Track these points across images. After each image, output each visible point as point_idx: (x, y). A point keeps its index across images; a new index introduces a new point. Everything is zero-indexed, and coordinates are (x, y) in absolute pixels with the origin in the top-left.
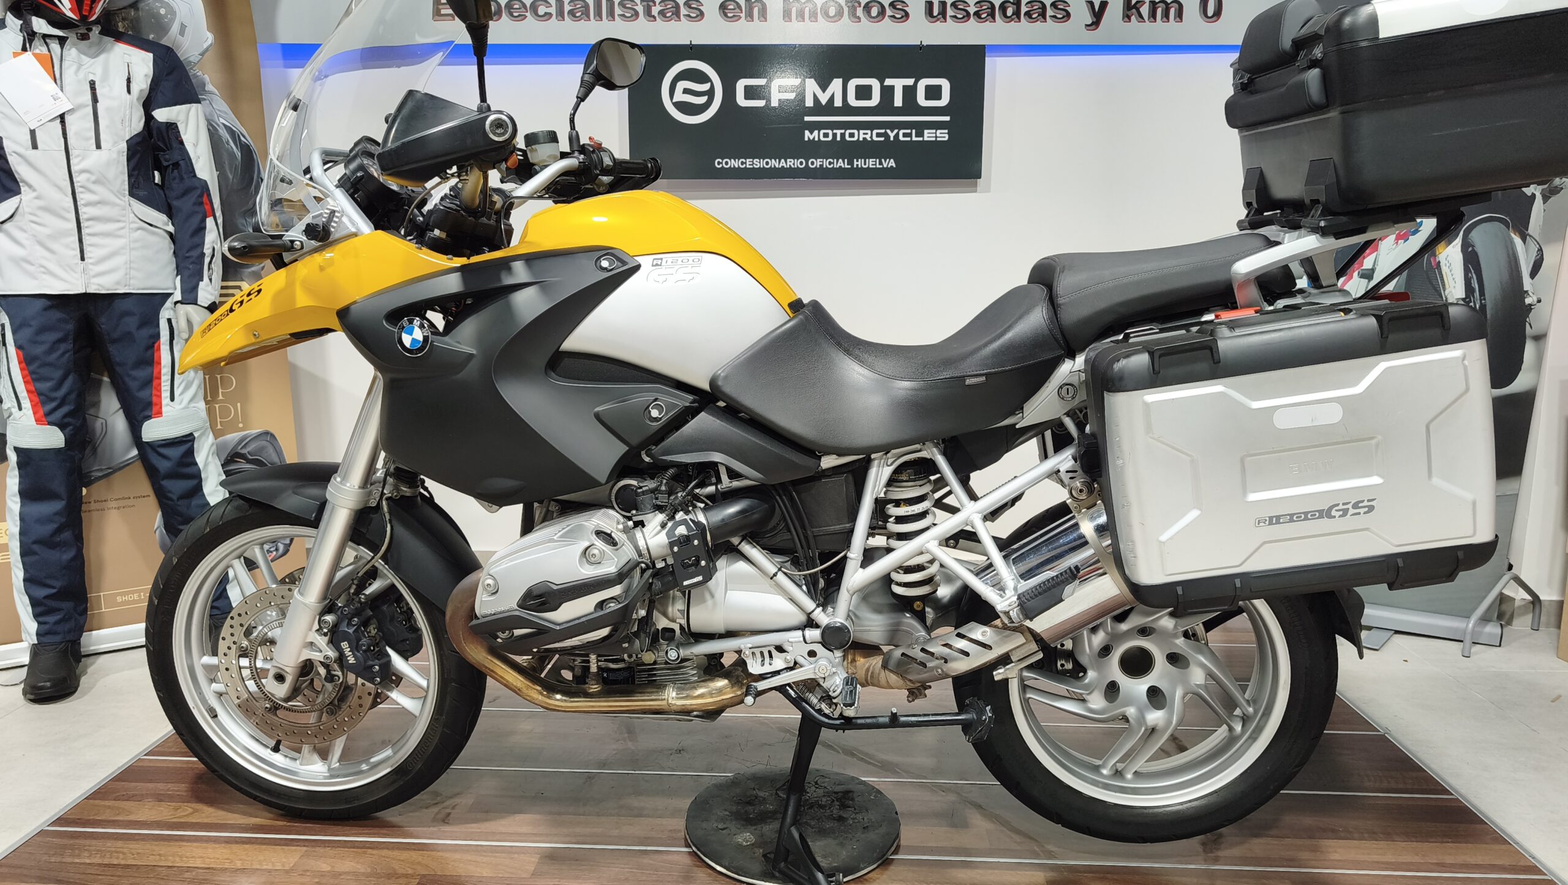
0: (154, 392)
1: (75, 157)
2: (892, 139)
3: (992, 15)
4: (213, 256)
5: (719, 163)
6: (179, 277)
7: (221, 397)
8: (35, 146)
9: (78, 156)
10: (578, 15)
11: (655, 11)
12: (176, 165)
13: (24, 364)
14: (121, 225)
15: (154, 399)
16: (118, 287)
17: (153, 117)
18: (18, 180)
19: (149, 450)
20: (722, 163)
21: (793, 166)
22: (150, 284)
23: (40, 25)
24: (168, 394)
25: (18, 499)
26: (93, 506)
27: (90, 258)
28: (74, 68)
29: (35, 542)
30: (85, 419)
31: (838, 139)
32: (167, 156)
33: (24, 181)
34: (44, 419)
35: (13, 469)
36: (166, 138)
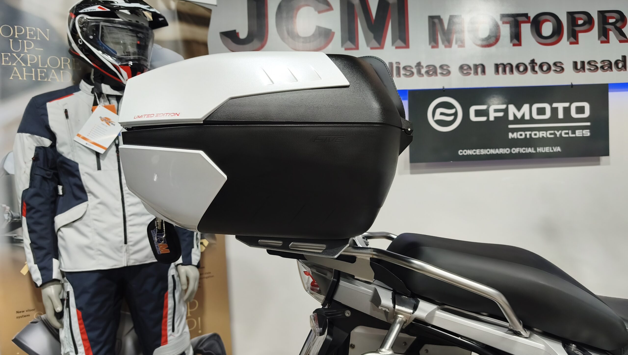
0: (163, 327)
2: (558, 136)
3: (610, 68)
5: (461, 152)
8: (99, 168)
11: (423, 71)
13: (81, 321)
15: (163, 332)
18: (87, 191)
20: (462, 152)
21: (502, 153)
23: (106, 89)
24: (171, 327)
27: (131, 241)
31: (528, 136)
33: (90, 192)
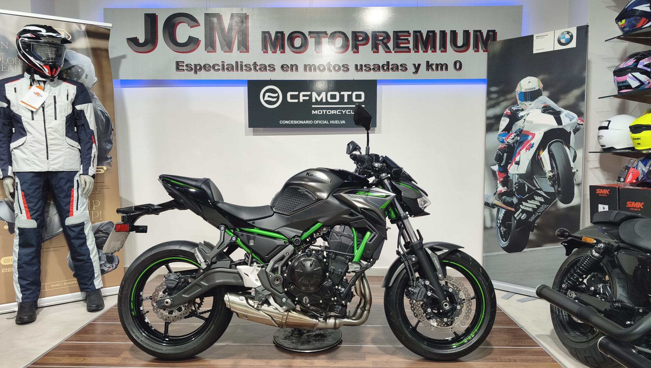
0: (71, 207)
1: (47, 123)
2: (344, 113)
3: (379, 69)
4: (94, 157)
6: (82, 165)
7: (94, 209)
8: (33, 119)
9: (48, 122)
10: (230, 69)
11: (258, 68)
12: (83, 125)
13: (24, 197)
14: (62, 146)
15: (71, 209)
16: (60, 169)
17: (75, 108)
18: (26, 131)
19: (67, 228)
20: (282, 122)
21: (308, 123)
22: (71, 168)
23: (37, 77)
24: (76, 208)
25: (18, 247)
26: (44, 250)
27: (50, 158)
28: (48, 91)
29: (23, 263)
30: (44, 218)
31: (324, 113)
32: (80, 122)
33: (28, 131)
34: (30, 217)
35: (17, 236)
36: (80, 115)
